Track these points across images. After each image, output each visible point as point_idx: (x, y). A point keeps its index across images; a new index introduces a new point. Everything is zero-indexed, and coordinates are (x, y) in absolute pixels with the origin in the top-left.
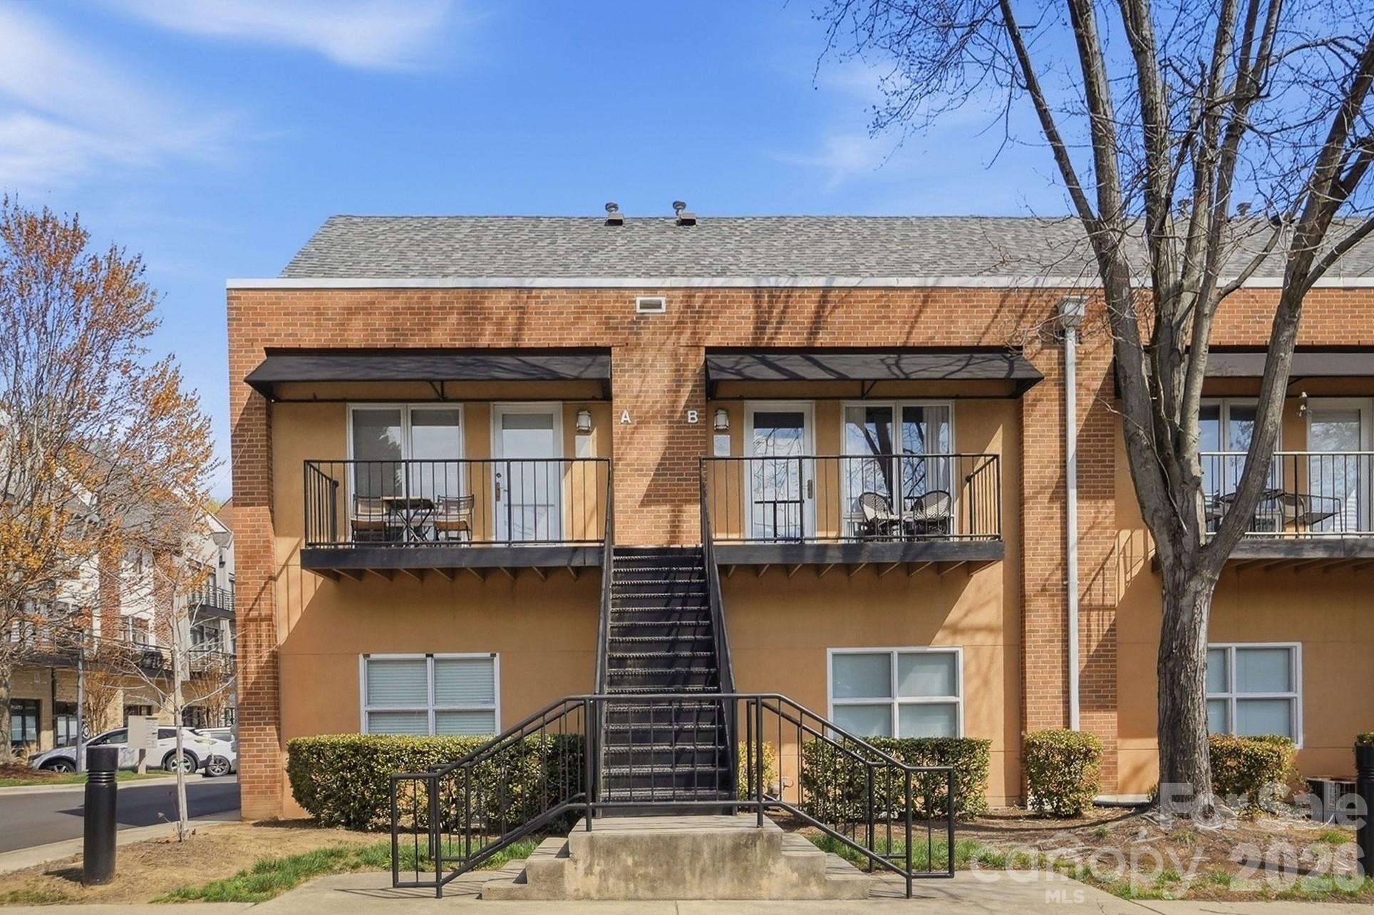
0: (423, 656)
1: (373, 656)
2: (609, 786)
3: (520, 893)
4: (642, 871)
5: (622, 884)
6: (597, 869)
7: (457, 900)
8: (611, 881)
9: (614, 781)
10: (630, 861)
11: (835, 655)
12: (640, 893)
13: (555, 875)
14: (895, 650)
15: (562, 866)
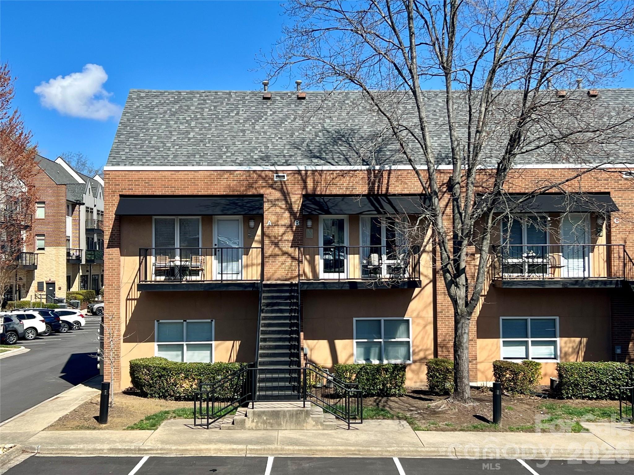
0: (182, 321)
1: (161, 321)
2: (259, 391)
3: (232, 428)
4: (268, 421)
5: (263, 425)
6: (255, 421)
7: (213, 430)
8: (259, 424)
9: (261, 389)
10: (265, 418)
11: (356, 321)
12: (268, 428)
13: (243, 422)
14: (382, 319)
15: (245, 420)
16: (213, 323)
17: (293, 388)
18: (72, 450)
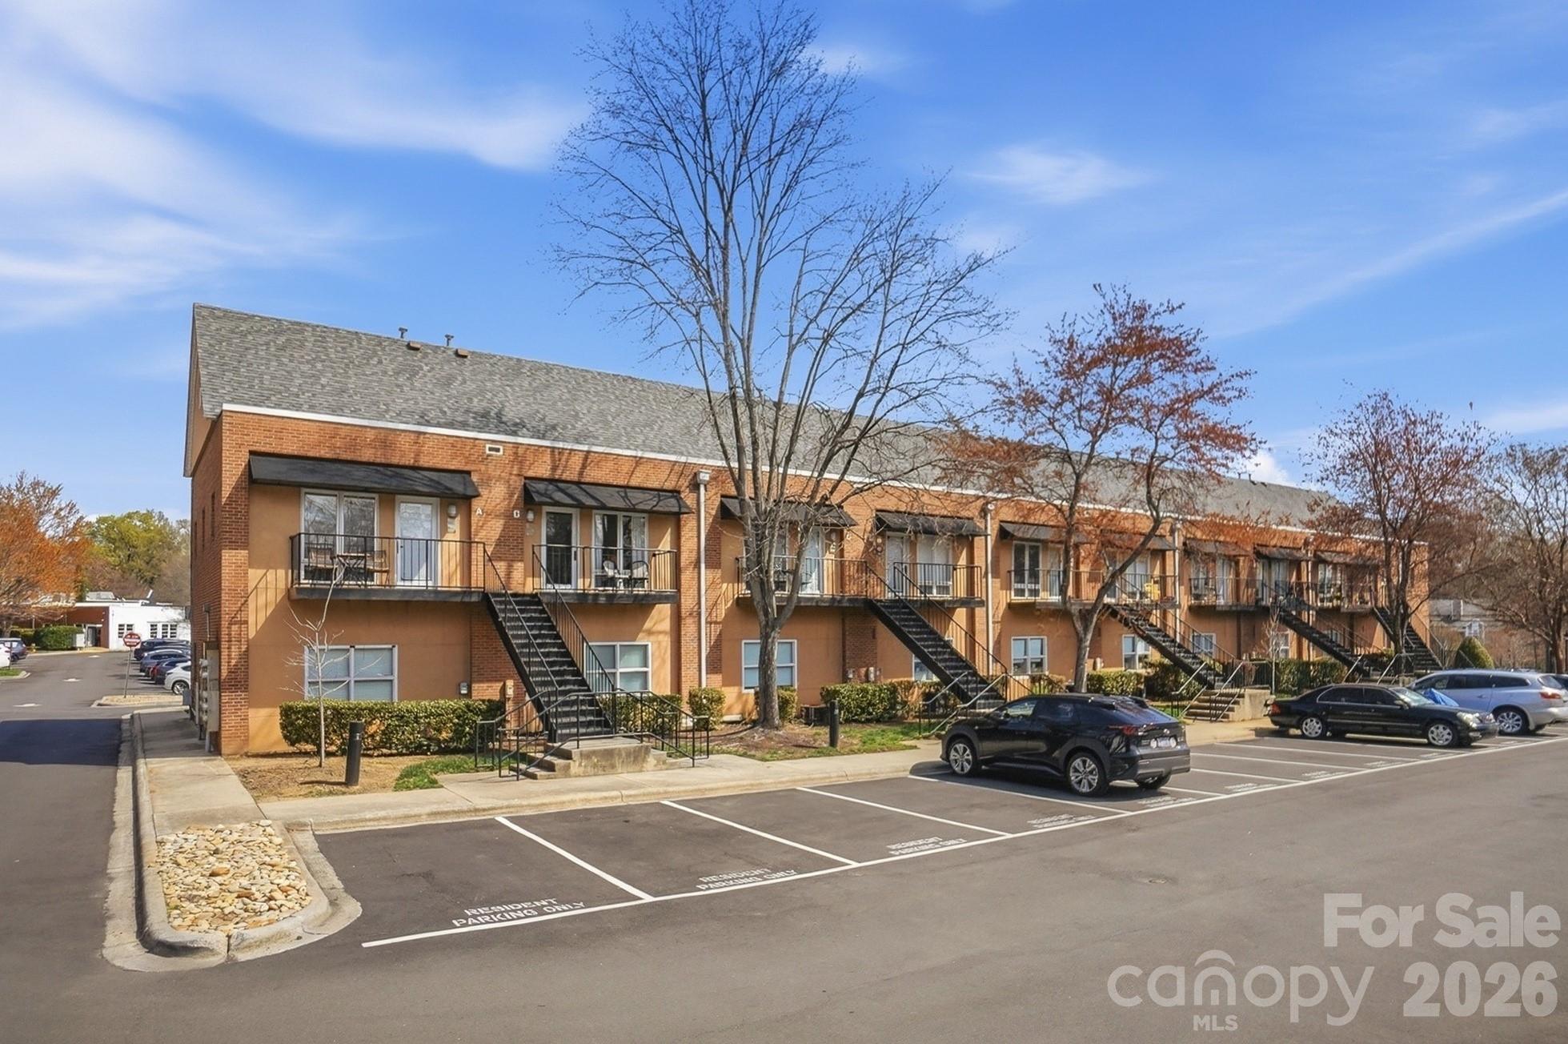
0: (348, 647)
1: (314, 647)
4: (600, 764)
5: (592, 770)
6: (583, 764)
8: (588, 769)
10: (593, 761)
12: (600, 772)
13: (567, 767)
14: (618, 644)
15: (570, 764)
16: (396, 650)
17: (598, 724)
18: (370, 820)
